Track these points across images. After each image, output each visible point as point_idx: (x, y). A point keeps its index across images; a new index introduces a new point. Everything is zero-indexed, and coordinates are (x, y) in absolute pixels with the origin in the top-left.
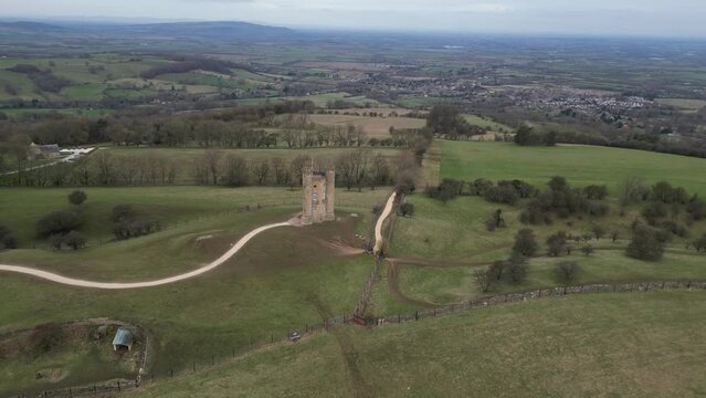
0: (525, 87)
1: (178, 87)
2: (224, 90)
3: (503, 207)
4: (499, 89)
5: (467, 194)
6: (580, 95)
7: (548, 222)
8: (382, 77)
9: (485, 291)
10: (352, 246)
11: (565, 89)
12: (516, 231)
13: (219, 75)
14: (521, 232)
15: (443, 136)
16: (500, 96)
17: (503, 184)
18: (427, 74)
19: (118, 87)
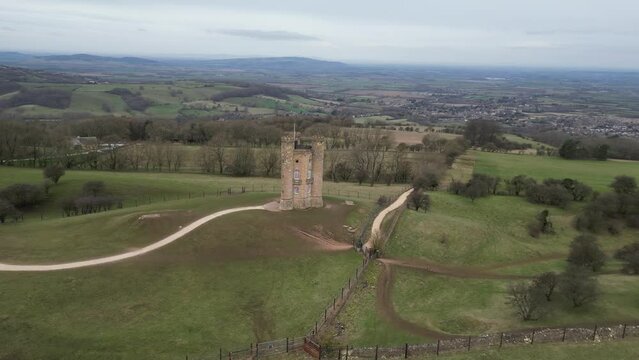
0: (568, 115)
1: (241, 108)
2: (280, 112)
3: (551, 210)
4: (540, 116)
5: (503, 194)
6: (627, 124)
7: (612, 231)
8: (424, 103)
9: (527, 319)
10: (337, 239)
11: (611, 117)
12: (570, 240)
13: (277, 100)
14: (578, 240)
15: (479, 149)
16: (541, 122)
17: (550, 182)
18: (468, 101)
19: (192, 107)
